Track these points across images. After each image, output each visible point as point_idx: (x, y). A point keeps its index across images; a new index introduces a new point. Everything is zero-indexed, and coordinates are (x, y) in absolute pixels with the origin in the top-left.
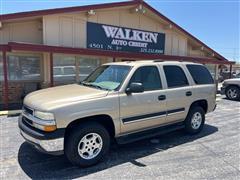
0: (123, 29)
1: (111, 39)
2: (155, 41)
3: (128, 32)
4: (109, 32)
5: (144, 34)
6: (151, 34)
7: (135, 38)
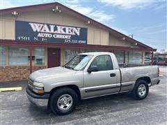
0: (48, 25)
1: (37, 33)
2: (78, 34)
3: (52, 27)
4: (35, 27)
5: (67, 28)
6: (74, 29)
7: (59, 32)
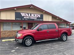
0: (28, 14)
7: (32, 16)
